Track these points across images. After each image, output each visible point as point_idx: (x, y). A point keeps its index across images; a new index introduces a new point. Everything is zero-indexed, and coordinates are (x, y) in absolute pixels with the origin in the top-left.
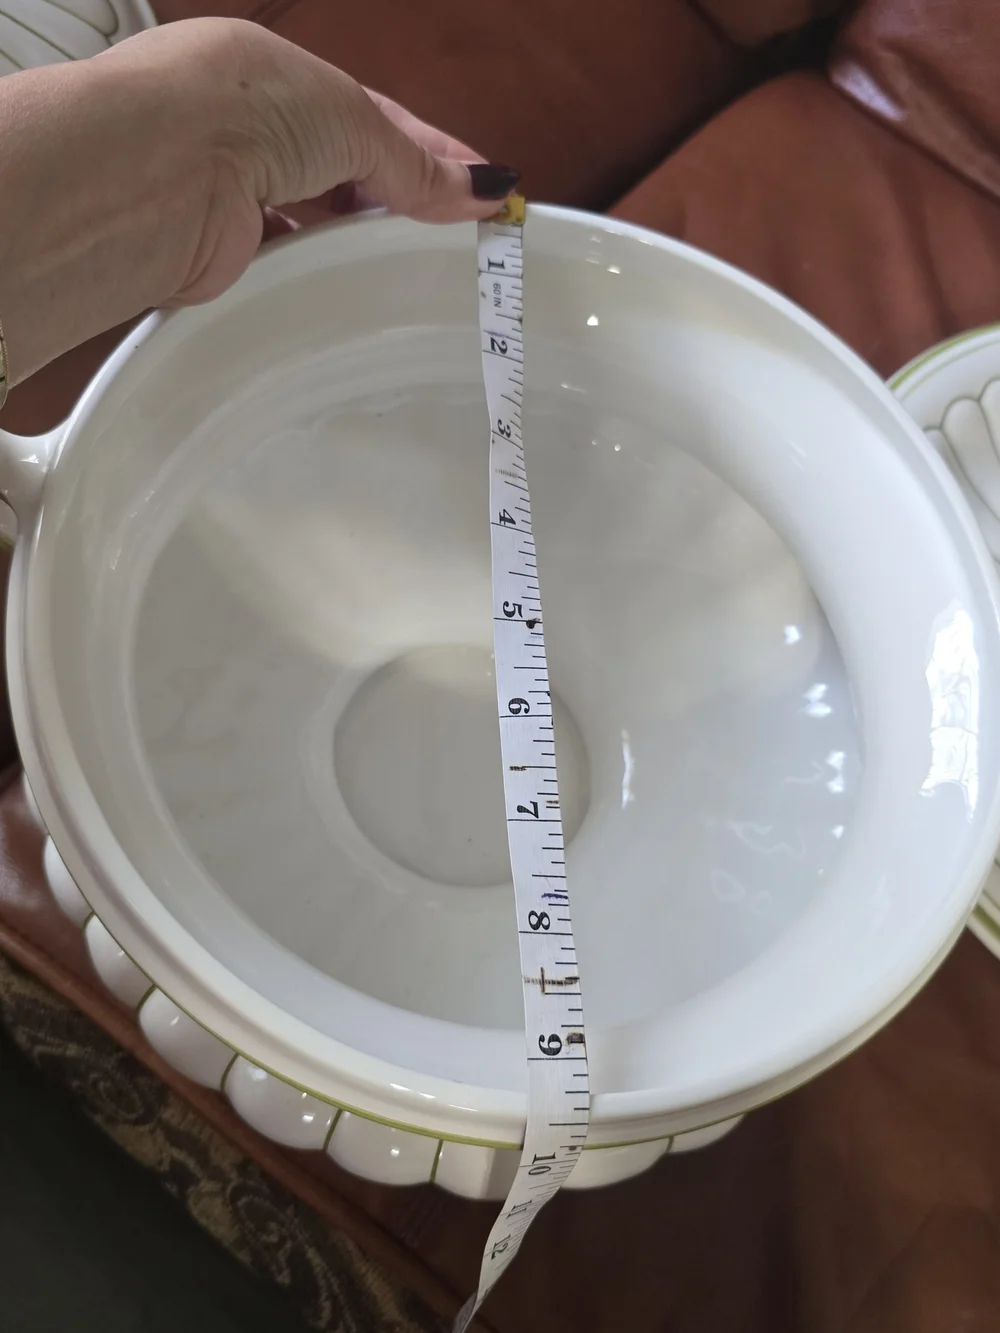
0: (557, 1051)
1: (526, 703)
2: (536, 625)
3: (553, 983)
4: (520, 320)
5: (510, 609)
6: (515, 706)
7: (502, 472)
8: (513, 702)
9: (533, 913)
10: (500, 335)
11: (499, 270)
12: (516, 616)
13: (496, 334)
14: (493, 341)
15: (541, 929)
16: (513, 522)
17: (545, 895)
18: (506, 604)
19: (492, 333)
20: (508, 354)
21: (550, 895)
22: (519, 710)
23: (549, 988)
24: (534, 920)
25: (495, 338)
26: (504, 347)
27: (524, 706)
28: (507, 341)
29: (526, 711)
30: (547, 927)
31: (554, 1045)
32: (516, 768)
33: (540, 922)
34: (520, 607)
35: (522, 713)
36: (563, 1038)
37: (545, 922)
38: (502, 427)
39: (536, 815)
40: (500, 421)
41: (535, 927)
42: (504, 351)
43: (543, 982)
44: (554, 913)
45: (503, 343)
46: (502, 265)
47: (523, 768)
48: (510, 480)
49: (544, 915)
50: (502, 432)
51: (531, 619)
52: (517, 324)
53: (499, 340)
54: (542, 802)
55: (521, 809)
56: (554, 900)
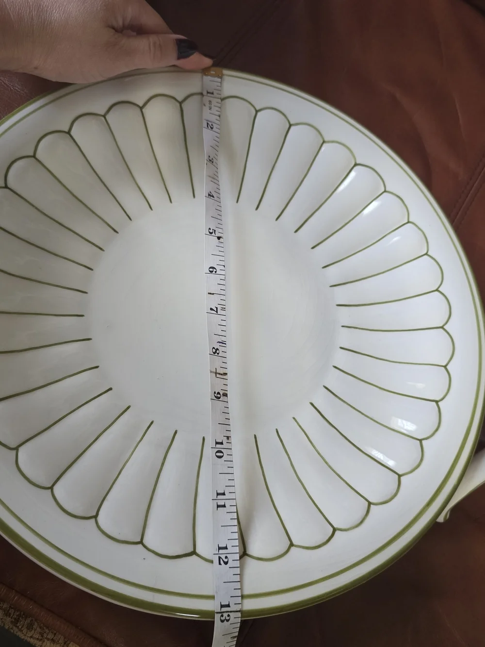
0: (219, 398)
1: (215, 269)
2: (221, 239)
3: (219, 374)
4: (219, 116)
5: (211, 231)
6: (211, 270)
7: (210, 176)
8: (210, 268)
9: (214, 348)
10: (211, 122)
11: (212, 95)
12: (213, 234)
13: (209, 121)
14: (208, 123)
15: (216, 354)
16: (213, 197)
17: (218, 342)
18: (210, 229)
19: (207, 120)
20: (214, 129)
21: (220, 342)
22: (212, 271)
23: (218, 376)
24: (214, 351)
25: (209, 122)
26: (212, 127)
27: (215, 270)
28: (214, 124)
29: (216, 272)
30: (218, 354)
31: (219, 396)
32: (211, 294)
33: (216, 352)
34: (215, 231)
35: (214, 272)
36: (221, 394)
37: (218, 352)
38: (210, 159)
39: (217, 312)
40: (209, 156)
41: (214, 353)
42: (212, 128)
43: (216, 373)
44: (221, 349)
45: (212, 125)
46: (213, 93)
47: (213, 294)
48: (213, 180)
49: (217, 349)
50: (210, 160)
51: (219, 236)
52: (218, 118)
53: (210, 123)
54: (219, 307)
55: (211, 309)
56: (221, 344)
